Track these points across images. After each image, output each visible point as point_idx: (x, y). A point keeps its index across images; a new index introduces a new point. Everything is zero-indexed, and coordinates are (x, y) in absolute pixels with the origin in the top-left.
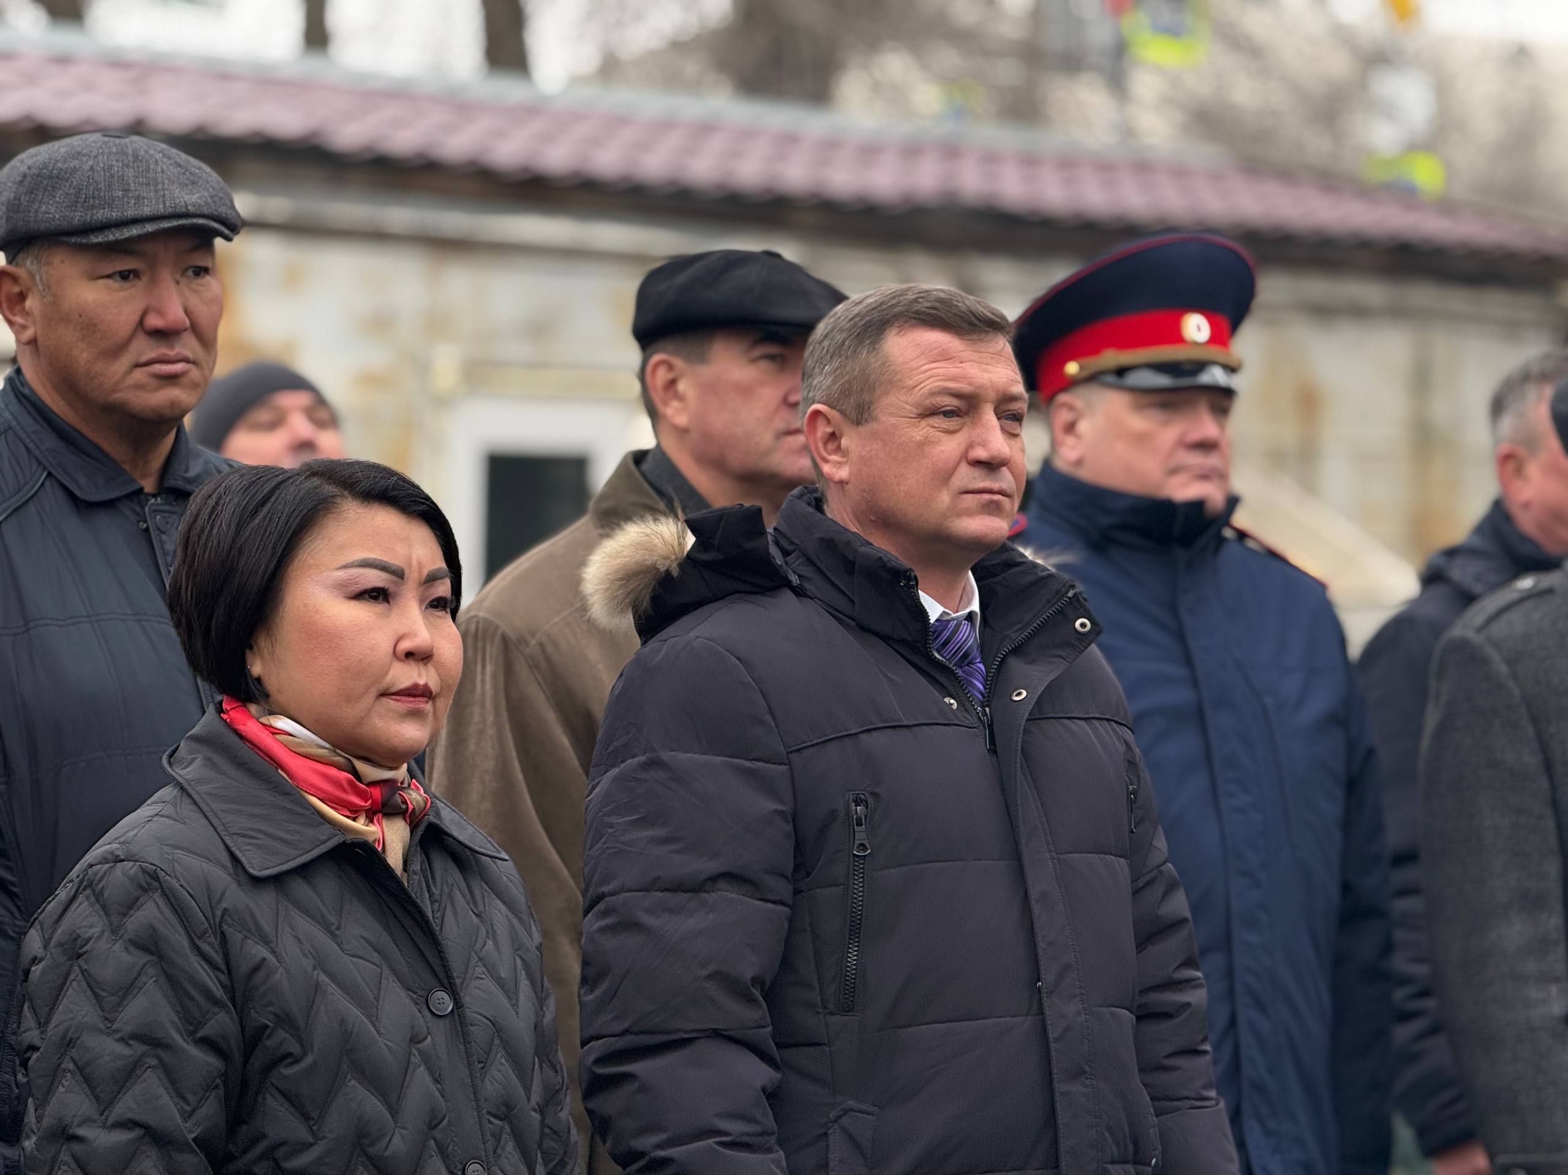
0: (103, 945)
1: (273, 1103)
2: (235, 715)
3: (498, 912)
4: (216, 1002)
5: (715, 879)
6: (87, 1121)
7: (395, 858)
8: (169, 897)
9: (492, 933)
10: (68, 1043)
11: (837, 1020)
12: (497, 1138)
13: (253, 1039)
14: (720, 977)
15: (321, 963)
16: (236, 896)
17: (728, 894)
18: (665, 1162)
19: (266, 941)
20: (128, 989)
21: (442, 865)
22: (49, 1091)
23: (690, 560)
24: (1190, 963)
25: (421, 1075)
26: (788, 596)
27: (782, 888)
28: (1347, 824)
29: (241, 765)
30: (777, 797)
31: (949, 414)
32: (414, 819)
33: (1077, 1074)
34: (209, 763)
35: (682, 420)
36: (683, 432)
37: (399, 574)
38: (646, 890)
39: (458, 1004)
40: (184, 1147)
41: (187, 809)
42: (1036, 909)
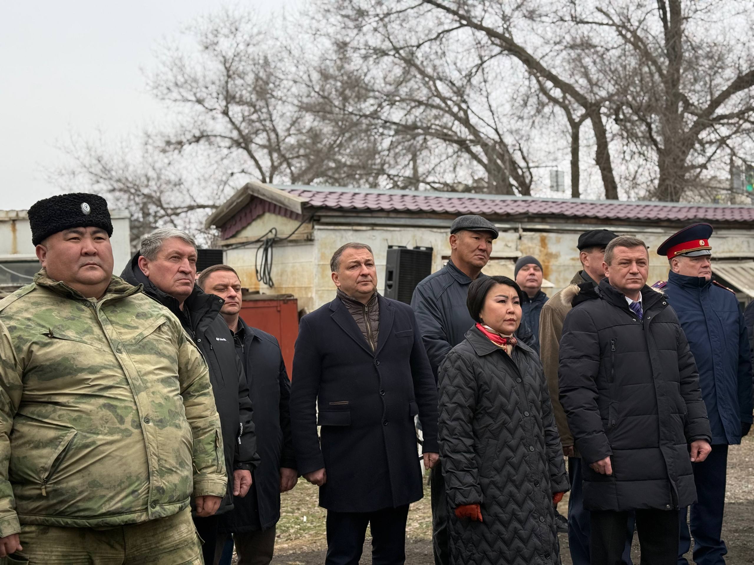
0: (451, 369)
1: (484, 400)
2: (478, 325)
3: (533, 363)
4: (472, 380)
5: (582, 356)
6: (448, 402)
7: (509, 353)
8: (463, 360)
9: (531, 367)
10: (444, 388)
11: (610, 384)
12: (531, 407)
13: (480, 387)
14: (584, 376)
15: (493, 372)
16: (476, 359)
17: (585, 359)
18: (573, 412)
19: (481, 368)
20: (455, 377)
21: (520, 354)
22: (441, 397)
23: (580, 293)
24: (695, 372)
25: (514, 395)
26: (599, 299)
27: (597, 358)
28: (740, 343)
29: (479, 335)
30: (595, 340)
31: (624, 263)
32: (513, 345)
33: (663, 395)
34: (473, 334)
35: (588, 265)
36: (588, 267)
37: (507, 297)
38: (569, 358)
39: (522, 381)
40: (466, 407)
41: (468, 343)
42: (652, 362)
